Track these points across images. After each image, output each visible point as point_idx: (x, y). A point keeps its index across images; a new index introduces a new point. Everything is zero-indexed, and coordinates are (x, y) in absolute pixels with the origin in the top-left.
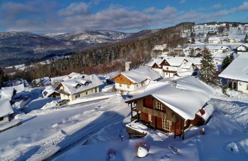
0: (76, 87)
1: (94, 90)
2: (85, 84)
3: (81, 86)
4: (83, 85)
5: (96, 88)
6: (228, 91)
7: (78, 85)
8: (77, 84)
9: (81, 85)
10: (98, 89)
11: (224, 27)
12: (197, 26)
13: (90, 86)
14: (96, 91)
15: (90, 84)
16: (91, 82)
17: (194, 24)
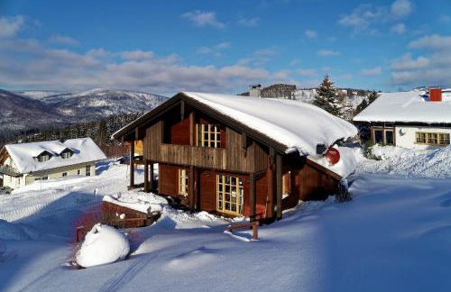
0: (39, 158)
1: (83, 171)
2: (62, 155)
3: (53, 158)
4: (57, 155)
5: (88, 166)
6: (377, 150)
7: (45, 153)
8: (43, 151)
9: (50, 156)
10: (93, 169)
11: (344, 95)
12: (300, 92)
13: (74, 159)
14: (88, 174)
15: (74, 156)
16: (78, 152)
17: (294, 88)
